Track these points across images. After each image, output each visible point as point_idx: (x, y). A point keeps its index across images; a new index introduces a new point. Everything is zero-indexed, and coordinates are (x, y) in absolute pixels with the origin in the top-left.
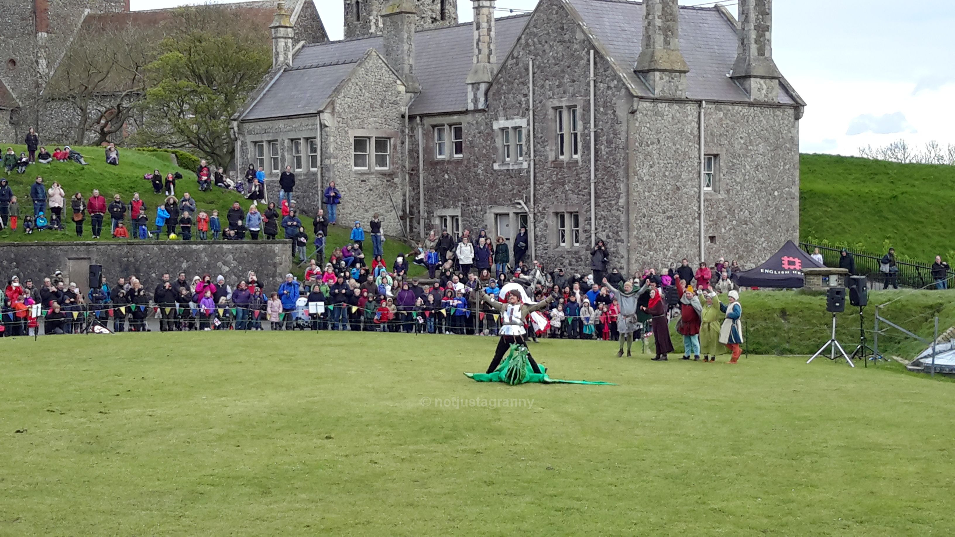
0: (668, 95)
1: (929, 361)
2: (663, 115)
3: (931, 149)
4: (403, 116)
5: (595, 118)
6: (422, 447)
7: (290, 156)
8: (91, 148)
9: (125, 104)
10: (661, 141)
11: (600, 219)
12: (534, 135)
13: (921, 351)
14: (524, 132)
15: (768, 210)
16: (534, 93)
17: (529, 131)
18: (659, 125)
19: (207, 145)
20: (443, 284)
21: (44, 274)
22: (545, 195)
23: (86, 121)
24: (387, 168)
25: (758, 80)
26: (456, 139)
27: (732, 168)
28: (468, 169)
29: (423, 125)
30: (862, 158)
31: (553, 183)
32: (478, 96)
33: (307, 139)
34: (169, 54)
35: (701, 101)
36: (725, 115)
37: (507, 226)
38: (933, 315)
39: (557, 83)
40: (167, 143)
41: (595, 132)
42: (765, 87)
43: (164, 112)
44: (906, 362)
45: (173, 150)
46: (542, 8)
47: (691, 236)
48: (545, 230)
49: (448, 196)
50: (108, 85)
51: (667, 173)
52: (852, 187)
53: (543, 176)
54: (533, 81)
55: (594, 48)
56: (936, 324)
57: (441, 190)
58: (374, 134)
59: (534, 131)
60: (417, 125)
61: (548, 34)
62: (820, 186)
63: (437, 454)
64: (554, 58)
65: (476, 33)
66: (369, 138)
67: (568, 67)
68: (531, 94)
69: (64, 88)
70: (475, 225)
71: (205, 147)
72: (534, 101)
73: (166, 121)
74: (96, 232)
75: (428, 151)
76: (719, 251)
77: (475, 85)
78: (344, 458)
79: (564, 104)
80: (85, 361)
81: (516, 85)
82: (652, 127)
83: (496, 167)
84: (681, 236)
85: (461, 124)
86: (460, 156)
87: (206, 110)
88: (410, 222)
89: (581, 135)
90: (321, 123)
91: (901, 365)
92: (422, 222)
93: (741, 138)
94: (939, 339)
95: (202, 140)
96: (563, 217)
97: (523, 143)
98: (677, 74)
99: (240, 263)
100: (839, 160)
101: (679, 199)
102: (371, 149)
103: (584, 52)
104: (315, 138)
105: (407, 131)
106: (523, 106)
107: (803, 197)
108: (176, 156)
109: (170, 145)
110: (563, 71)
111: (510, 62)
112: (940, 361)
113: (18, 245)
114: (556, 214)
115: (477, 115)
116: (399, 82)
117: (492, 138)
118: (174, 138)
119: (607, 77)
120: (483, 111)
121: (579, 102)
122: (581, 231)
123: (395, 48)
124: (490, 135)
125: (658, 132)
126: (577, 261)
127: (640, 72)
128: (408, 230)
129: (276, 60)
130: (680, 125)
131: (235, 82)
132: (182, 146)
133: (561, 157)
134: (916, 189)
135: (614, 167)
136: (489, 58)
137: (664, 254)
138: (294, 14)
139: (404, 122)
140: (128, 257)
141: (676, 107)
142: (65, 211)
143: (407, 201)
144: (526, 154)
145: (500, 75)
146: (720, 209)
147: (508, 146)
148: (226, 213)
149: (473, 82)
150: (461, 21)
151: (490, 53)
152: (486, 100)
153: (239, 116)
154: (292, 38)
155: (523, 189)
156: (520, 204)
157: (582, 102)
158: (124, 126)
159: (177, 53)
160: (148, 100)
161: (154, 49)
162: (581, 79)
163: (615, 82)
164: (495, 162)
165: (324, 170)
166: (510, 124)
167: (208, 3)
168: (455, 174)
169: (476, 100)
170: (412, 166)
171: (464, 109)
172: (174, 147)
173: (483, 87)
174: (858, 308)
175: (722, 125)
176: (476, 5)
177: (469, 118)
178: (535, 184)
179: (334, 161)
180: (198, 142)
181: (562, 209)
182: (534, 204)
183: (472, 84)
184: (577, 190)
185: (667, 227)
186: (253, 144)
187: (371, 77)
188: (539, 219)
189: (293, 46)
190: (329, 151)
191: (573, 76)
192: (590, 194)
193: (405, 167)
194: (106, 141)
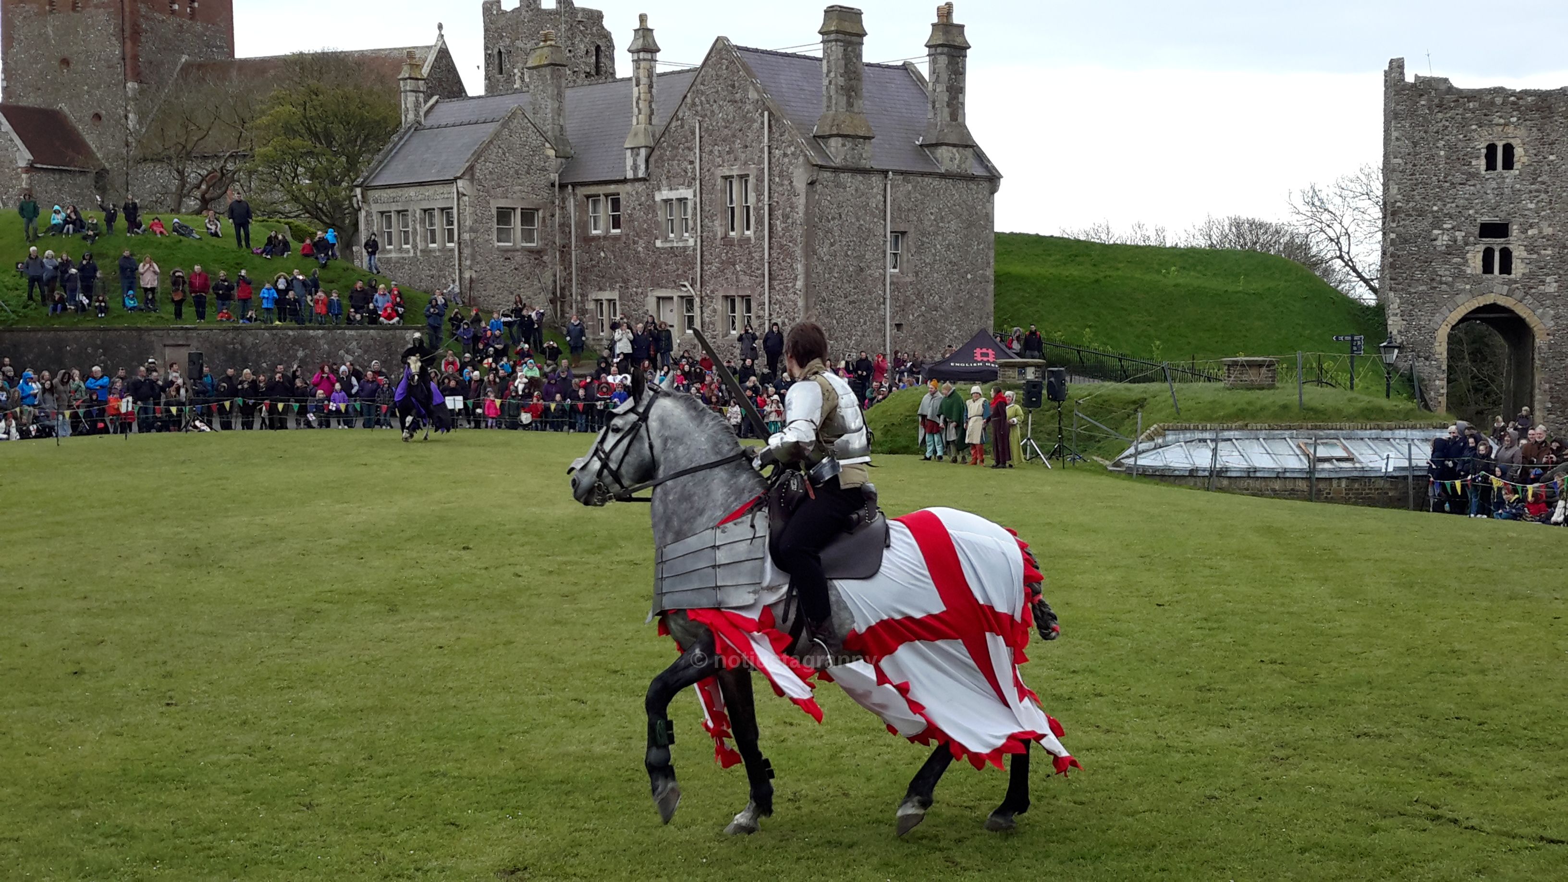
0: (850, 164)
1: (1131, 461)
2: (845, 188)
3: (1136, 228)
4: (553, 185)
5: (770, 189)
6: (572, 558)
7: (422, 229)
8: (190, 217)
9: (230, 166)
10: (843, 216)
11: (775, 304)
12: (701, 207)
13: (1123, 450)
14: (690, 204)
15: (960, 295)
16: (701, 160)
17: (695, 204)
18: (841, 198)
19: (326, 216)
20: (597, 377)
21: (135, 363)
22: (714, 276)
23: (184, 186)
24: (534, 245)
25: (950, 148)
26: (613, 211)
27: (920, 249)
28: (627, 246)
29: (575, 195)
30: (1063, 238)
31: (722, 263)
32: (638, 163)
33: (442, 209)
34: (281, 109)
35: (887, 172)
36: (914, 187)
37: (671, 311)
38: (1136, 410)
39: (727, 149)
40: (279, 213)
41: (769, 205)
42: (957, 156)
43: (276, 176)
44: (1107, 462)
45: (287, 220)
46: (710, 62)
47: (876, 323)
48: (714, 316)
49: (603, 277)
50: (209, 145)
51: (849, 253)
52: (1052, 270)
53: (711, 254)
54: (700, 146)
55: (768, 109)
56: (1139, 420)
57: (596, 269)
58: (519, 206)
59: (701, 204)
60: (569, 195)
61: (717, 92)
62: (1017, 268)
63: (589, 566)
64: (724, 120)
65: (636, 90)
66: (514, 209)
67: (740, 131)
68: (698, 161)
69: (157, 146)
70: (634, 310)
71: (324, 218)
72: (700, 169)
73: (277, 186)
74: (201, 315)
75: (583, 226)
76: (906, 340)
77: (635, 150)
78: (483, 571)
79: (735, 173)
80: (183, 462)
81: (680, 151)
82: (833, 200)
83: (659, 243)
84: (865, 323)
85: (619, 194)
86: (618, 231)
87: (324, 176)
88: (561, 306)
89: (754, 209)
90: (458, 192)
91: (1101, 465)
92: (574, 305)
93: (932, 214)
94: (1142, 437)
95: (321, 209)
96: (733, 302)
97: (689, 216)
98: (862, 140)
99: (366, 352)
100: (1038, 240)
101: (863, 282)
102: (516, 222)
103: (757, 115)
104: (452, 208)
105: (557, 202)
106: (689, 174)
107: (1000, 280)
108: (290, 228)
109: (282, 213)
110: (734, 136)
111: (674, 124)
112: (1143, 461)
113: (104, 330)
114: (726, 297)
115: (637, 184)
116: (547, 145)
117: (654, 211)
118: (288, 207)
119: (784, 142)
120: (644, 180)
121: (752, 170)
123: (543, 106)
124: (651, 208)
125: (840, 206)
127: (819, 137)
128: (559, 315)
129: (406, 117)
130: (863, 198)
131: (358, 143)
132: (296, 216)
133: (732, 234)
134: (1120, 273)
135: (791, 244)
136: (650, 120)
138: (426, 64)
139: (554, 192)
140: (234, 344)
141: (860, 178)
142: (159, 290)
143: (558, 282)
144: (692, 229)
145: (663, 139)
146: (908, 293)
147: (672, 220)
148: (347, 294)
149: (632, 146)
150: (619, 76)
151: (652, 113)
152: (647, 168)
153: (363, 182)
154: (423, 92)
155: (689, 270)
156: (685, 286)
157: (755, 170)
158: (229, 192)
159: (291, 107)
160: (257, 162)
161: (262, 103)
162: (754, 144)
163: (793, 149)
164: (656, 238)
165: (462, 246)
166: (673, 195)
167: (326, 50)
168: (612, 252)
169: (635, 168)
170: (563, 241)
171: (623, 178)
172: (288, 217)
173: (643, 152)
174: (1056, 404)
175: (910, 199)
176: (636, 58)
177: (628, 187)
178: (702, 263)
179: (473, 235)
180: (314, 212)
181: (732, 293)
182: (701, 287)
183: (632, 149)
184: (749, 271)
185: (848, 313)
186: (379, 215)
187: (515, 139)
188: (707, 303)
189: (426, 102)
190: (467, 223)
191: (746, 141)
192: (764, 275)
193: (555, 243)
194: (206, 209)
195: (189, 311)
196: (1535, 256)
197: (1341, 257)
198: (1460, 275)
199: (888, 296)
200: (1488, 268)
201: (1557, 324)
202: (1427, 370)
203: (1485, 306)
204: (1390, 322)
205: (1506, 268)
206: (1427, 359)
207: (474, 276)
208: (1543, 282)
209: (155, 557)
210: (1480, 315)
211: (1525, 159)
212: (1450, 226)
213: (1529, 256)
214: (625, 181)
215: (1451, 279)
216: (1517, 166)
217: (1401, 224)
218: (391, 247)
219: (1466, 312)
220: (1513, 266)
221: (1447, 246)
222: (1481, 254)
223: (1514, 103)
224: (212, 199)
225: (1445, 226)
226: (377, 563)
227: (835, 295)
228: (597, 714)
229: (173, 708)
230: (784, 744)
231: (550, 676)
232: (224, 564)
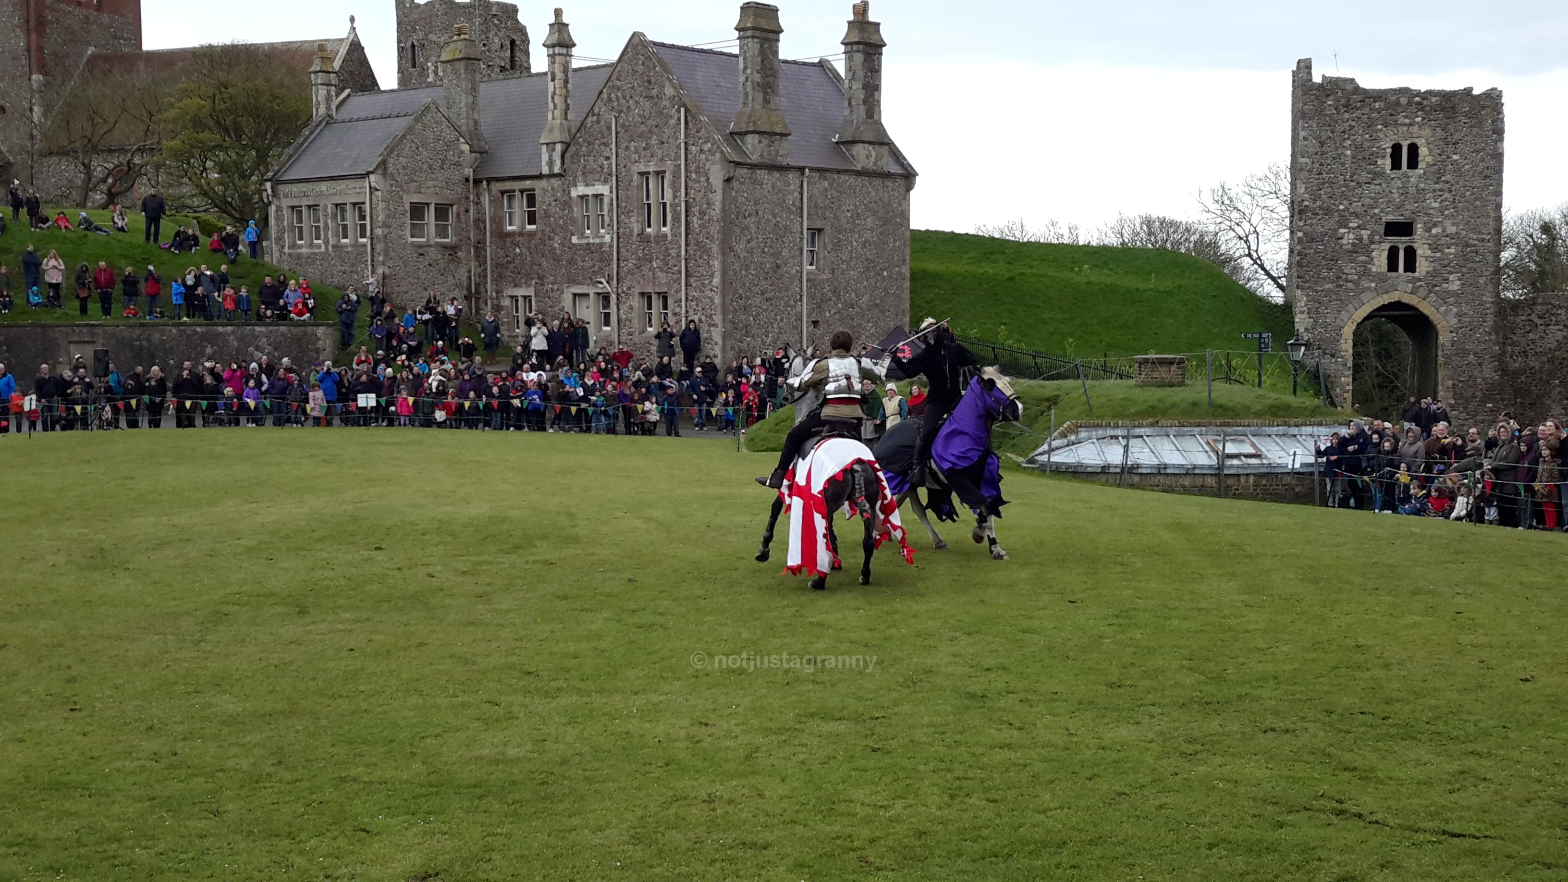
0: (766, 161)
1: (1045, 458)
2: (762, 184)
3: (1051, 228)
4: (467, 180)
5: (686, 186)
6: (487, 558)
7: (334, 224)
8: (96, 212)
9: (137, 160)
10: (760, 213)
11: (692, 301)
12: (618, 203)
13: (1037, 447)
14: (606, 200)
15: (877, 292)
16: (617, 156)
17: (612, 200)
18: (758, 195)
19: (235, 210)
20: (512, 374)
22: (630, 272)
23: (90, 180)
24: (449, 240)
25: (867, 145)
26: (529, 207)
27: (837, 246)
28: (543, 242)
29: (489, 190)
30: (978, 236)
31: (639, 259)
32: (554, 158)
33: (355, 204)
34: (189, 101)
35: (803, 169)
36: (831, 184)
37: (588, 307)
38: (1049, 408)
39: (644, 145)
40: (187, 207)
41: (686, 201)
42: (873, 153)
43: (184, 170)
44: (1021, 459)
45: (195, 215)
46: (626, 57)
47: (793, 320)
48: (631, 313)
49: (519, 273)
50: (116, 138)
51: (766, 250)
52: (967, 268)
53: (628, 251)
54: (616, 142)
55: (684, 105)
56: (1052, 417)
57: (511, 266)
58: (433, 201)
59: (617, 200)
60: (484, 190)
61: (633, 88)
62: (932, 266)
63: (503, 566)
64: (640, 116)
65: (551, 85)
66: (428, 204)
67: (657, 127)
68: (614, 157)
69: (63, 140)
70: (550, 307)
71: (233, 212)
72: (617, 165)
73: (186, 180)
74: (107, 311)
75: (498, 222)
77: (551, 145)
78: (396, 571)
79: (651, 169)
80: (88, 462)
81: (596, 146)
82: (750, 197)
83: (575, 240)
84: (782, 320)
85: (534, 190)
86: (533, 227)
87: (234, 169)
88: (476, 302)
89: (671, 205)
90: (370, 186)
91: (1016, 462)
92: (489, 302)
93: (848, 211)
94: (1056, 433)
95: (230, 204)
96: (650, 298)
97: (605, 213)
98: (778, 137)
99: (276, 349)
100: (953, 238)
101: (780, 279)
102: (430, 216)
103: (674, 111)
104: (364, 203)
105: (471, 197)
106: (605, 170)
107: (914, 278)
108: (198, 222)
109: (190, 208)
110: (650, 132)
111: (590, 119)
112: (1057, 458)
113: (8, 326)
114: (642, 294)
115: (552, 180)
116: (462, 140)
117: (570, 207)
118: (196, 201)
119: (700, 138)
120: (560, 175)
121: (669, 166)
122: (670, 314)
123: (457, 101)
124: (567, 204)
125: (756, 204)
127: (736, 133)
128: (474, 312)
129: (317, 110)
130: (781, 195)
131: (268, 137)
132: (205, 211)
133: (649, 230)
134: (1034, 270)
135: (708, 241)
136: (566, 114)
138: (338, 57)
139: (468, 188)
140: (140, 340)
141: (777, 175)
142: (65, 288)
143: (473, 278)
144: (609, 225)
145: (578, 135)
146: (825, 291)
147: (588, 217)
148: (257, 290)
149: (548, 141)
150: (534, 70)
151: (567, 107)
152: (563, 163)
153: (273, 176)
154: (335, 86)
155: (606, 266)
156: (601, 283)
157: (672, 167)
158: (136, 186)
159: (199, 100)
160: (164, 156)
161: (170, 95)
162: (670, 140)
163: (709, 145)
164: (573, 234)
165: (375, 241)
166: (590, 191)
167: (236, 43)
168: (528, 248)
169: (551, 163)
170: (478, 237)
171: (538, 173)
172: (196, 212)
173: (559, 148)
175: (826, 196)
176: (551, 52)
177: (544, 183)
178: (618, 259)
179: (386, 231)
180: (224, 207)
181: (649, 289)
182: (618, 284)
183: (547, 144)
184: (666, 268)
185: (765, 310)
186: (290, 211)
187: (428, 133)
188: (624, 300)
189: (337, 95)
190: (380, 219)
191: (662, 137)
192: (680, 272)
193: (469, 239)
194: (113, 203)
195: (94, 307)
196: (1439, 255)
197: (1249, 255)
198: (1366, 273)
199: (805, 293)
200: (1392, 266)
201: (1459, 321)
202: (1334, 366)
203: (1390, 304)
204: (1297, 320)
205: (1410, 266)
206: (1333, 356)
207: (387, 271)
208: (1446, 280)
209: (60, 559)
210: (1384, 313)
211: (1429, 159)
212: (1356, 225)
213: (1433, 255)
214: (540, 177)
215: (1356, 277)
216: (1422, 165)
217: (1308, 222)
218: (302, 242)
219: (1372, 309)
220: (1418, 264)
221: (1353, 245)
222: (1387, 252)
223: (1419, 103)
224: (118, 194)
225: (1351, 225)
226: (286, 564)
227: (752, 292)
228: (511, 716)
229: (77, 714)
230: (699, 745)
231: (463, 678)
232: (130, 566)
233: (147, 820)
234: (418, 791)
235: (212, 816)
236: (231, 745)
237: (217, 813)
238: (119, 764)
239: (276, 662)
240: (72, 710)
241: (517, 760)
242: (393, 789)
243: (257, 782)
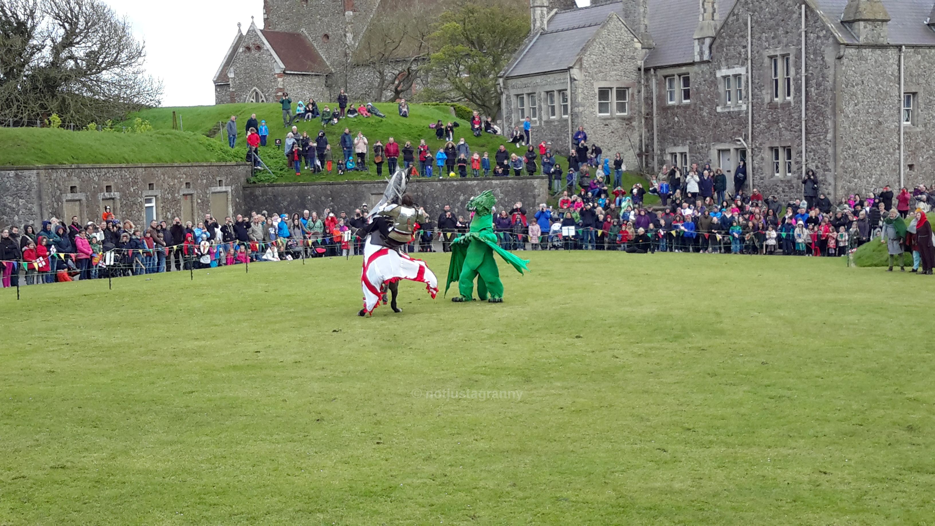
0: (871, 42)
2: (867, 60)
4: (639, 69)
5: (806, 64)
7: (546, 106)
8: (387, 104)
9: (414, 67)
10: (865, 82)
11: (810, 152)
12: (752, 80)
14: (743, 79)
16: (752, 45)
17: (747, 78)
18: (863, 69)
19: (479, 99)
20: (674, 211)
21: (353, 207)
22: (762, 132)
23: (383, 82)
24: (626, 114)
26: (685, 87)
27: (929, 104)
28: (695, 112)
29: (656, 75)
31: (768, 121)
32: (704, 49)
33: (559, 91)
34: (448, 25)
35: (901, 46)
36: (923, 57)
37: (729, 160)
39: (772, 35)
40: (447, 98)
41: (806, 76)
43: (445, 72)
45: (452, 103)
47: (892, 165)
48: (762, 163)
49: (677, 136)
50: (400, 53)
51: (870, 111)
53: (760, 116)
54: (751, 34)
55: (805, 2)
57: (672, 130)
58: (615, 85)
59: (752, 77)
60: (652, 76)
64: (770, 13)
66: (611, 88)
67: (783, 20)
68: (749, 45)
69: (366, 55)
70: (701, 160)
71: (477, 100)
72: (752, 51)
73: (446, 80)
75: (661, 98)
76: (917, 177)
77: (701, 40)
79: (778, 53)
81: (736, 38)
82: (857, 70)
83: (719, 109)
84: (883, 165)
85: (688, 74)
86: (688, 101)
87: (478, 70)
88: (646, 158)
89: (794, 80)
90: (571, 77)
92: (656, 158)
95: (475, 95)
96: (777, 151)
97: (743, 88)
98: (880, 23)
99: (506, 195)
101: (882, 133)
102: (613, 97)
103: (796, 7)
104: (566, 90)
105: (643, 81)
106: (743, 56)
108: (454, 108)
109: (449, 99)
110: (778, 25)
111: (731, 18)
113: (332, 184)
114: (771, 148)
115: (702, 66)
116: (635, 40)
117: (716, 85)
118: (453, 94)
119: (817, 28)
120: (708, 62)
121: (792, 50)
122: (793, 163)
123: (633, 11)
124: (714, 83)
125: (861, 75)
126: (790, 189)
127: (846, 22)
128: (644, 165)
129: (534, 26)
130: (882, 68)
131: (501, 46)
132: (459, 100)
133: (776, 99)
135: (823, 106)
136: (713, 16)
137: (867, 181)
139: (640, 74)
140: (417, 192)
141: (878, 52)
142: (367, 156)
143: (643, 141)
144: (745, 97)
145: (722, 30)
146: (918, 141)
147: (729, 92)
148: (494, 154)
149: (699, 37)
151: (714, 11)
152: (710, 52)
153: (504, 74)
154: (546, 7)
155: (742, 128)
157: (794, 51)
158: (413, 85)
159: (455, 23)
160: (432, 63)
161: (436, 21)
162: (793, 30)
163: (824, 32)
164: (718, 105)
165: (574, 117)
166: (731, 72)
168: (684, 117)
169: (701, 53)
170: (647, 111)
171: (692, 61)
172: (452, 101)
173: (708, 41)
175: (920, 67)
177: (696, 68)
178: (752, 123)
179: (582, 109)
180: (471, 97)
181: (776, 144)
182: (752, 141)
183: (698, 39)
184: (790, 128)
185: (870, 158)
186: (516, 97)
187: (612, 37)
188: (757, 153)
189: (548, 13)
190: (577, 101)
191: (787, 28)
192: (801, 130)
193: (641, 112)
194: (399, 98)
199: (902, 143)
209: (368, 341)
214: (693, 64)
224: (402, 91)
226: (516, 347)
227: (858, 143)
228: (675, 460)
229: (381, 446)
230: (819, 488)
231: (641, 431)
232: (413, 346)
233: (428, 520)
234: (610, 509)
235: (470, 519)
236: (481, 471)
237: (474, 517)
238: (409, 481)
239: (510, 415)
240: (378, 443)
241: (681, 492)
242: (593, 507)
243: (500, 497)
